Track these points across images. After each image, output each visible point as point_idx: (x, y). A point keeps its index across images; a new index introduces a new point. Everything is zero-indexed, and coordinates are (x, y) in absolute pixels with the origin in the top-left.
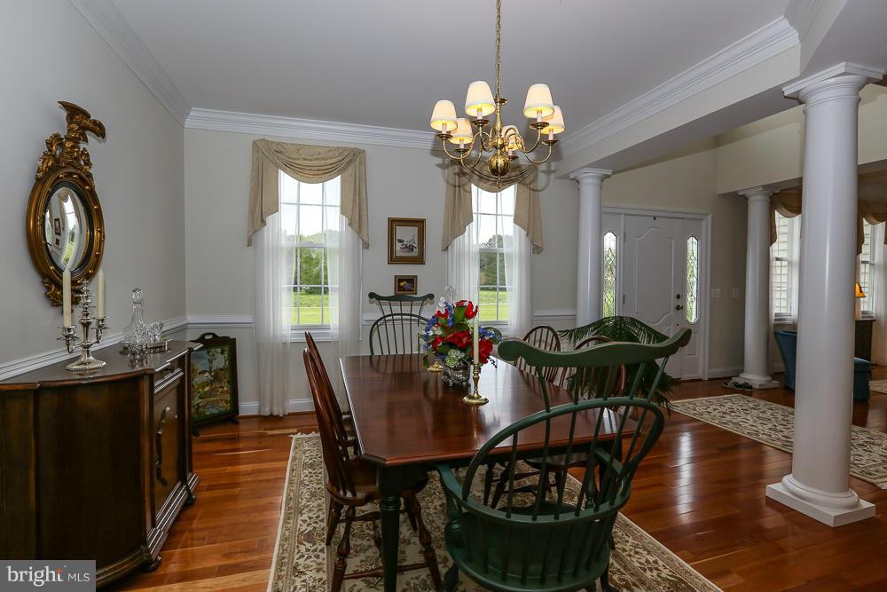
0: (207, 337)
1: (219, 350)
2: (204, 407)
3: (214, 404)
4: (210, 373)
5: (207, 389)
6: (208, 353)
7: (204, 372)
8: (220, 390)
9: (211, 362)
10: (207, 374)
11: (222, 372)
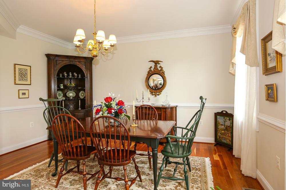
0: (224, 112)
1: (228, 118)
2: (222, 138)
3: (225, 139)
4: (224, 126)
5: (223, 132)
6: (224, 118)
7: (222, 125)
8: (228, 135)
9: (225, 122)
10: (223, 126)
11: (229, 128)
